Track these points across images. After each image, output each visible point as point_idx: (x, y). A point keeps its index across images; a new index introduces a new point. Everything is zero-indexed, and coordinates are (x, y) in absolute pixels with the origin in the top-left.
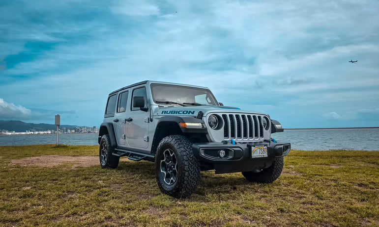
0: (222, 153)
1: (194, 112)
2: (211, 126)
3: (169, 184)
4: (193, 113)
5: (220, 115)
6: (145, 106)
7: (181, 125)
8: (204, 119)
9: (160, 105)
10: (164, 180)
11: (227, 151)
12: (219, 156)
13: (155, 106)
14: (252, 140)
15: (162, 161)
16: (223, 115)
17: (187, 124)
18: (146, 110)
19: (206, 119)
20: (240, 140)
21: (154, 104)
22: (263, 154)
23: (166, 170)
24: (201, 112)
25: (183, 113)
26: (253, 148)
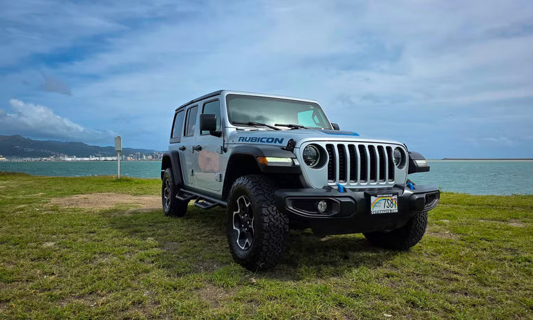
0: (322, 206)
1: (282, 140)
2: (308, 162)
3: (243, 248)
4: (281, 142)
5: (323, 145)
6: (218, 128)
7: (260, 160)
8: (296, 150)
9: (239, 128)
10: (238, 241)
11: (330, 203)
12: (317, 210)
13: (231, 129)
14: (373, 185)
15: (235, 213)
16: (327, 145)
17: (269, 159)
18: (219, 135)
19: (299, 152)
20: (353, 185)
21: (229, 125)
22: (390, 208)
23: (240, 227)
24: (292, 140)
25: (267, 141)
26: (373, 199)
